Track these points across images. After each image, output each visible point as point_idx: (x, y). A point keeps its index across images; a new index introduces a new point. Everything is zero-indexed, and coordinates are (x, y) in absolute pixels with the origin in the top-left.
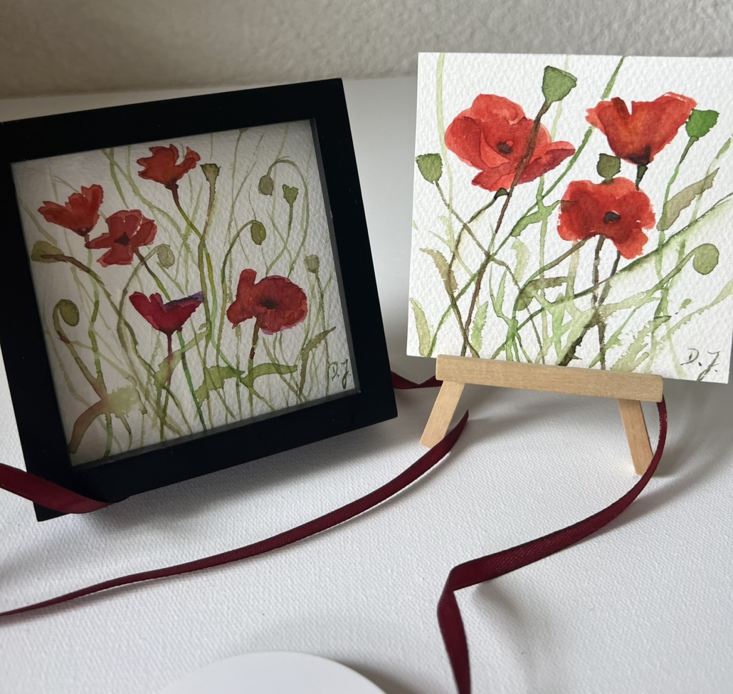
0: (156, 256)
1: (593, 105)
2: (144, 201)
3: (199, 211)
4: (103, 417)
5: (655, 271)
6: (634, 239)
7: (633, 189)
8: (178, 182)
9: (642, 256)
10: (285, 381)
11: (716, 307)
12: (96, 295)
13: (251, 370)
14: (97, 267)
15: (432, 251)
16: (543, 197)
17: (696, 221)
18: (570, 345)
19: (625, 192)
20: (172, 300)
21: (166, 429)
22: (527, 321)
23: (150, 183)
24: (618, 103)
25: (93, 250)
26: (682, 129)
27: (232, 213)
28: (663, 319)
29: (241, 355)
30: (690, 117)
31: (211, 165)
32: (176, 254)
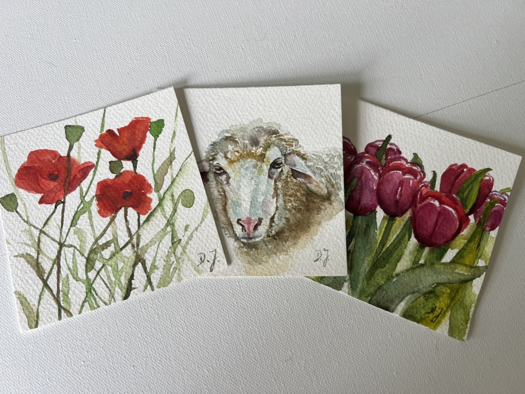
1: (97, 138)
5: (162, 216)
6: (144, 202)
7: (134, 175)
9: (152, 210)
11: (204, 223)
15: (23, 254)
16: (84, 197)
17: (175, 179)
18: (127, 282)
19: (130, 177)
22: (96, 276)
24: (110, 132)
26: (148, 134)
28: (177, 242)
30: (150, 127)
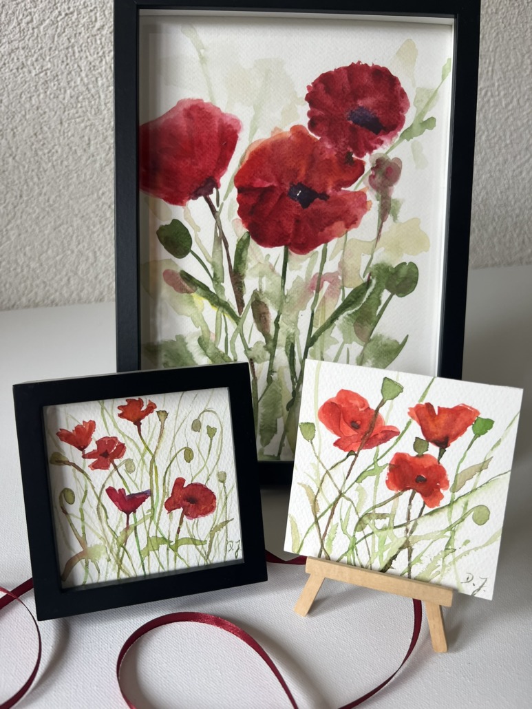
0: (124, 465)
1: (413, 406)
2: (120, 432)
3: (153, 439)
4: (83, 561)
5: (447, 518)
6: (435, 495)
7: (436, 463)
8: (142, 421)
9: (439, 507)
10: (198, 549)
11: (486, 548)
12: (86, 487)
13: (177, 541)
14: (88, 470)
15: (305, 485)
16: (378, 460)
17: (476, 489)
18: (389, 559)
19: (430, 464)
20: (132, 492)
21: (121, 572)
22: (362, 539)
23: (125, 421)
24: (429, 406)
25: (86, 460)
26: (470, 428)
27: (174, 441)
28: (451, 551)
29: (171, 531)
30: (475, 421)
31: (163, 411)
32: (136, 465)
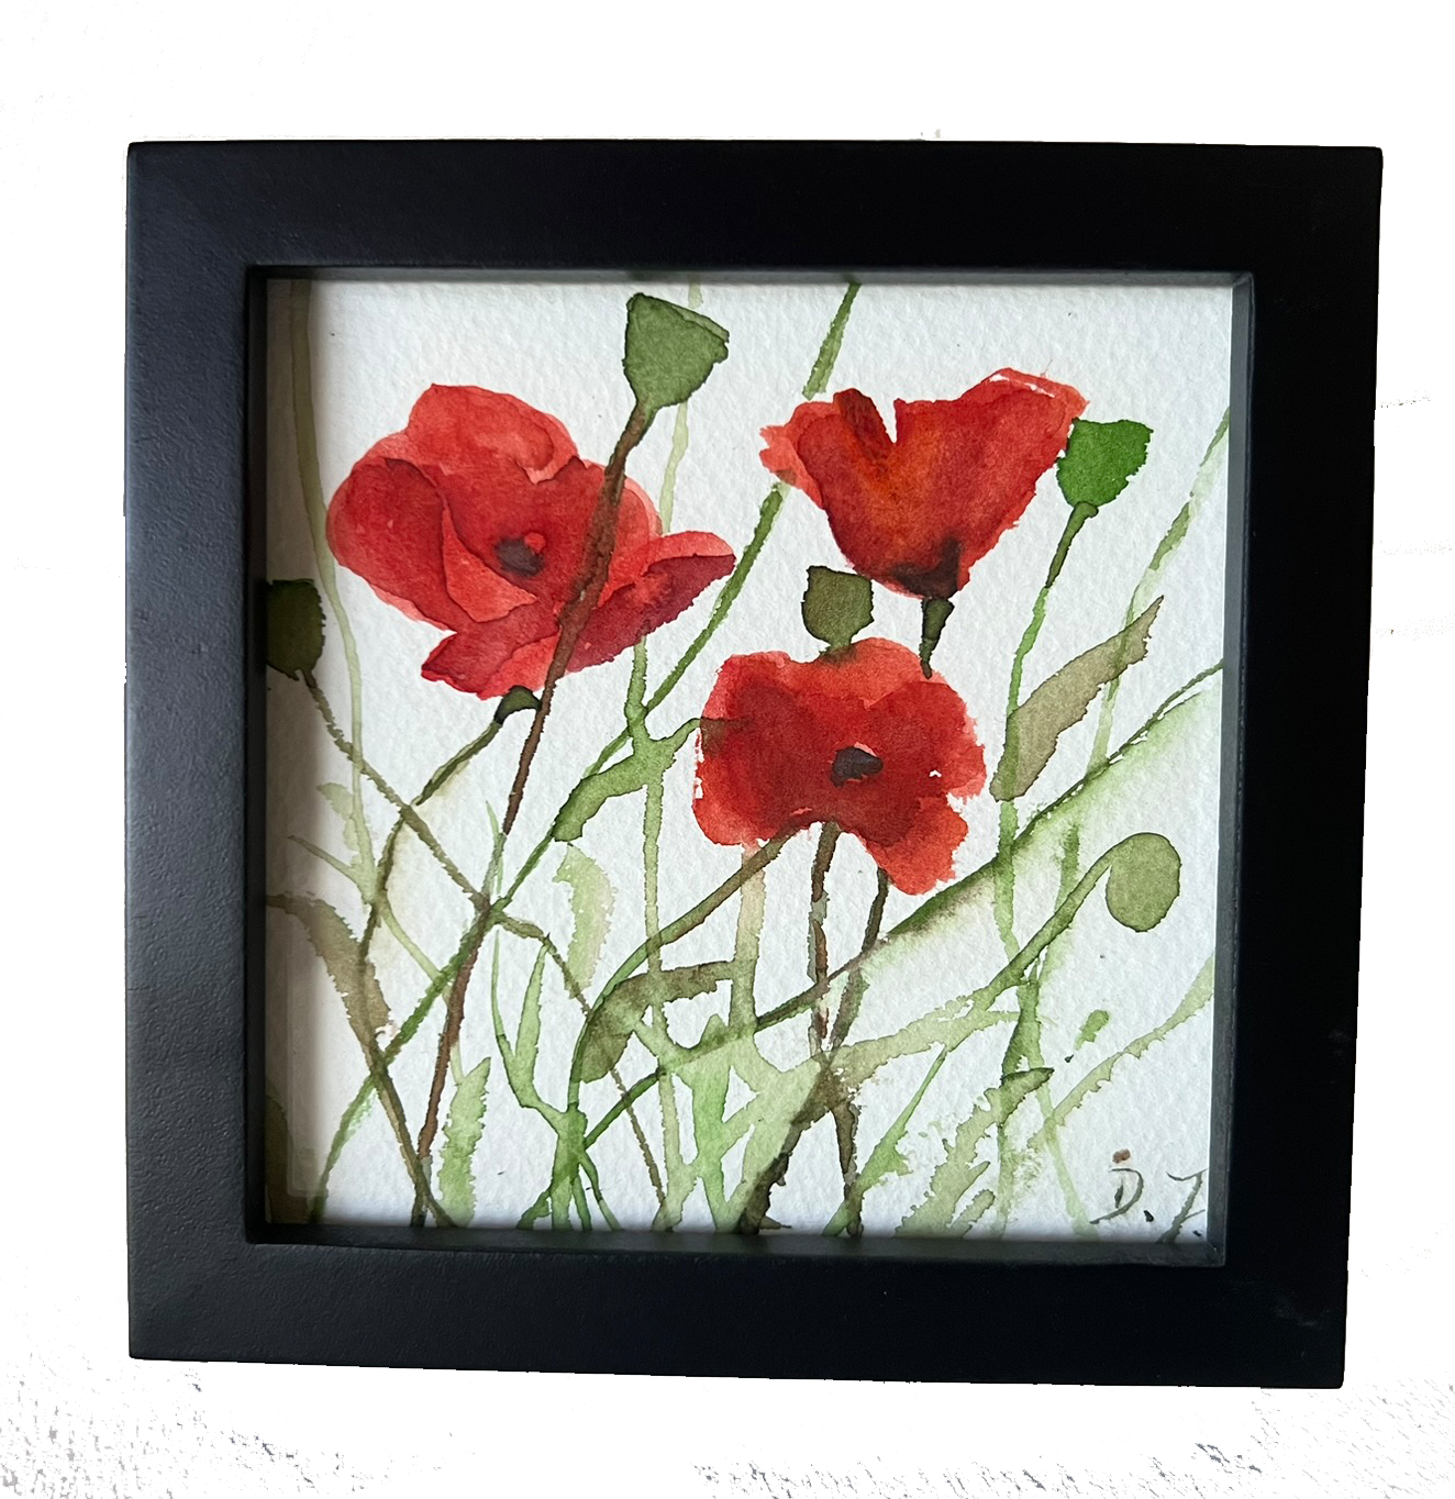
1: (783, 416)
5: (994, 927)
6: (928, 830)
7: (913, 674)
9: (952, 882)
16: (647, 710)
17: (1108, 764)
18: (751, 1182)
19: (890, 683)
22: (614, 1114)
24: (854, 405)
26: (1048, 481)
28: (1029, 1080)
30: (1068, 446)
